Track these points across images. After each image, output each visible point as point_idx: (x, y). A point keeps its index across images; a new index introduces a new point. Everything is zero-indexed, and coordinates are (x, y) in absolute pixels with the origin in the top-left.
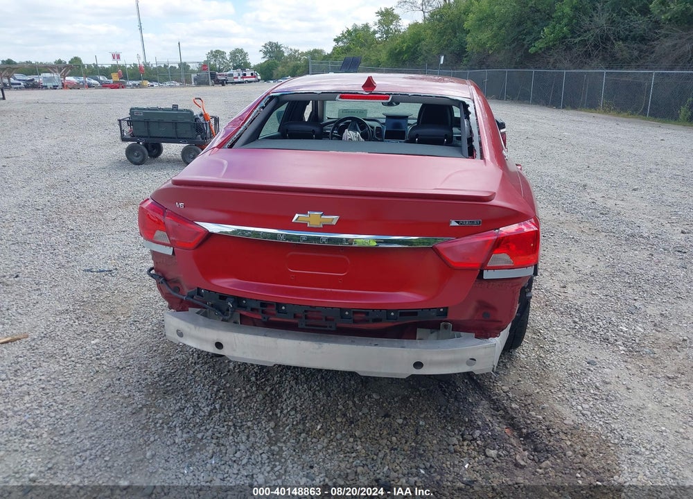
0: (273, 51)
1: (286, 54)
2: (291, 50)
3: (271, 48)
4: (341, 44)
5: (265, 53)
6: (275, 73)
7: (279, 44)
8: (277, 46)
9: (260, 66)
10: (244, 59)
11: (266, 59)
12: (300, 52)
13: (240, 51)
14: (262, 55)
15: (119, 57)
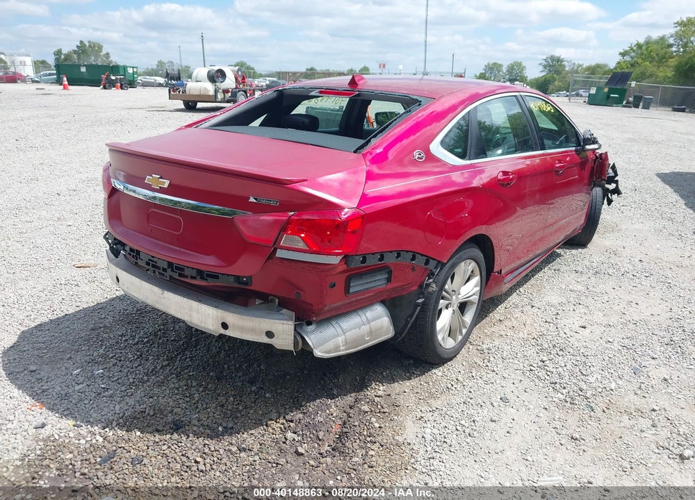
0: (554, 65)
1: (567, 69)
2: (574, 64)
3: (552, 62)
4: (627, 58)
5: (545, 67)
6: (551, 87)
7: (562, 57)
8: (559, 60)
9: (537, 80)
10: (520, 72)
11: (544, 74)
12: (584, 66)
13: (519, 65)
14: (541, 68)
15: (384, 66)
